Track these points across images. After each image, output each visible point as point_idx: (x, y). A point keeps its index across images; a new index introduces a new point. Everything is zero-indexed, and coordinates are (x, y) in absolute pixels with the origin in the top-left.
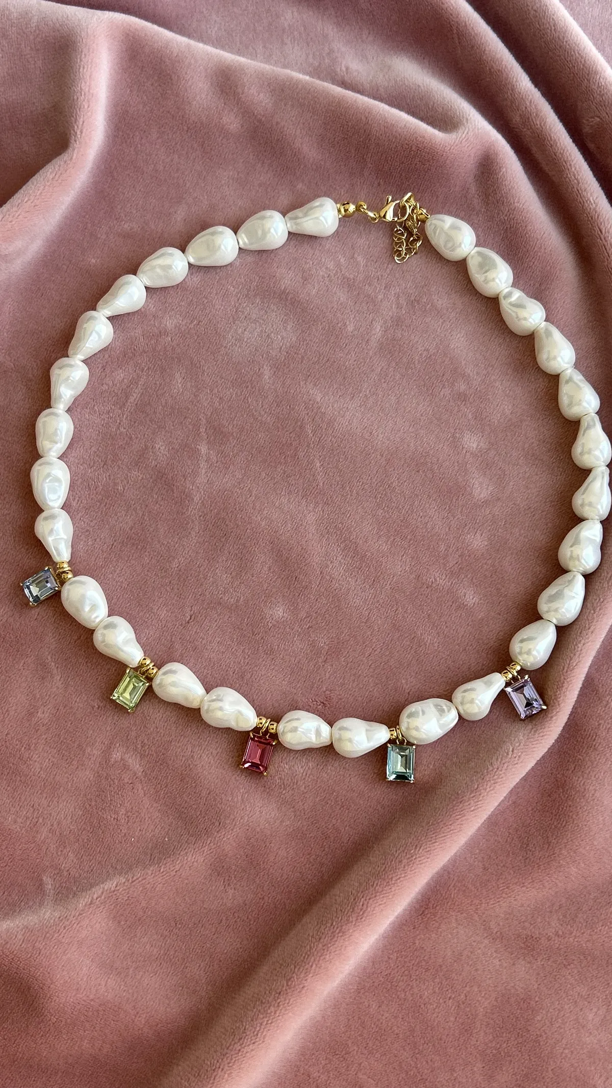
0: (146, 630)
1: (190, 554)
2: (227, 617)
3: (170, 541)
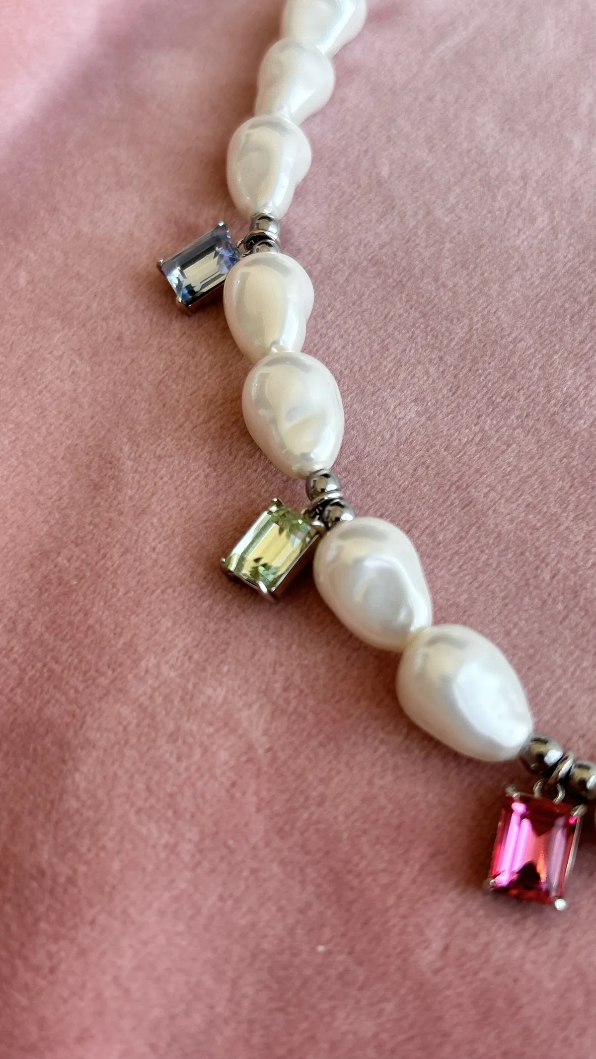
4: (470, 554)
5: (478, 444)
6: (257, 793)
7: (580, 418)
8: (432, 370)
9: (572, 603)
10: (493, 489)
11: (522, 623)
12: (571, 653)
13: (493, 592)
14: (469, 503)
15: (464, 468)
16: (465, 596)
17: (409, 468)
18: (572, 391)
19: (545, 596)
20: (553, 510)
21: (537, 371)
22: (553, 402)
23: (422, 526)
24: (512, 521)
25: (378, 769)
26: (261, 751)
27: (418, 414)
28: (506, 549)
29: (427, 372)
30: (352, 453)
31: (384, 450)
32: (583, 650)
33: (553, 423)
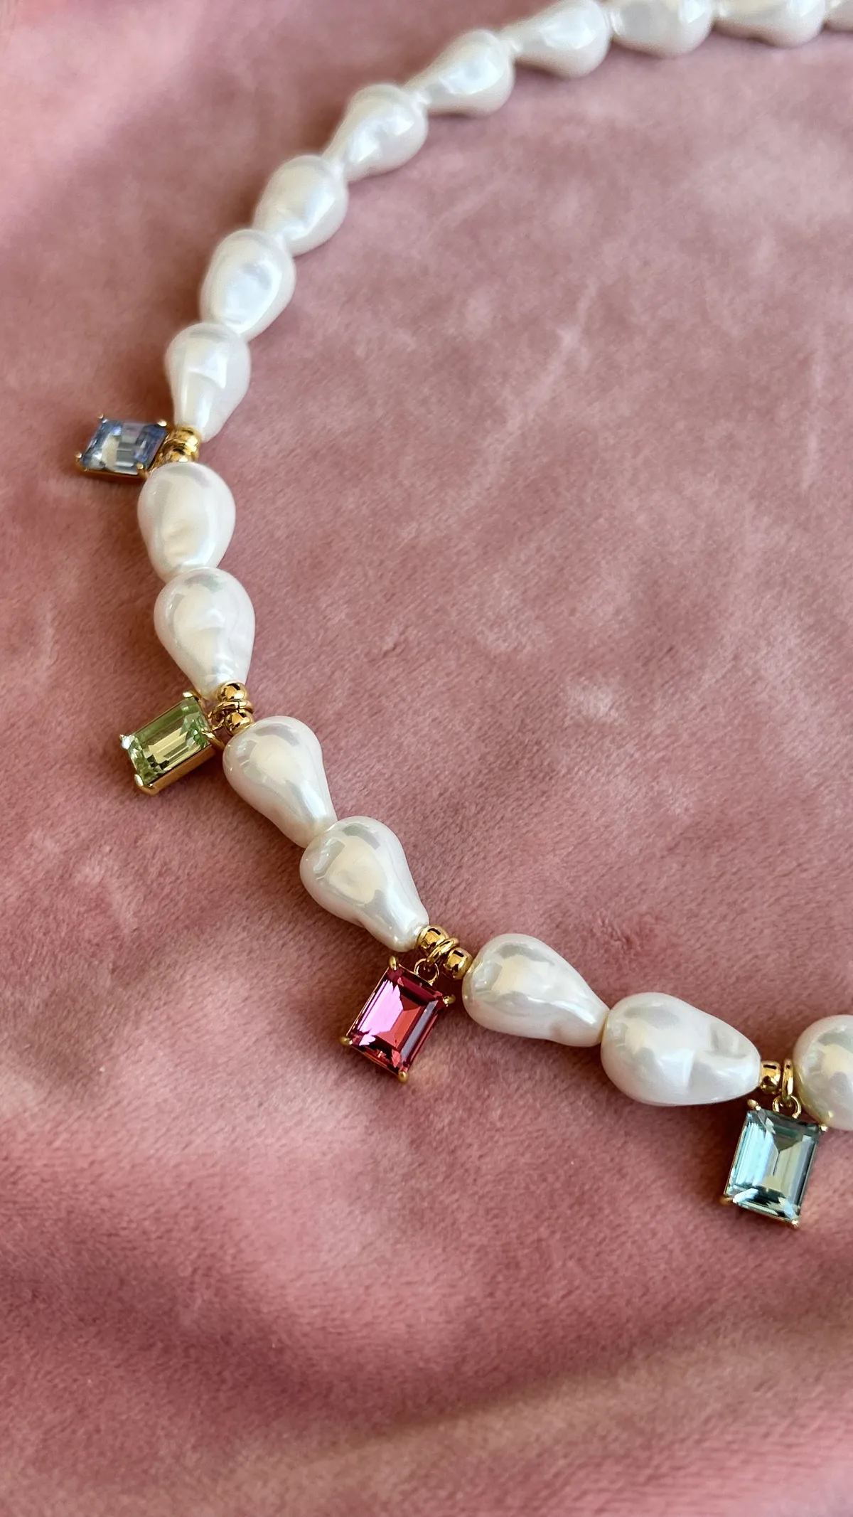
0: (284, 637)
1: (451, 521)
2: (476, 675)
3: (418, 483)
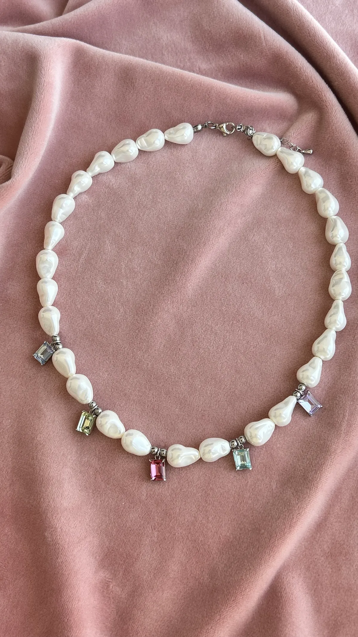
4: (129, 407)
5: (123, 379)
6: (100, 478)
7: (144, 364)
8: (108, 362)
9: (153, 412)
10: (130, 389)
11: (144, 420)
12: (156, 423)
13: (136, 414)
14: (125, 395)
15: (122, 386)
16: (131, 418)
17: (110, 390)
18: (140, 358)
19: (147, 412)
20: (144, 390)
21: (131, 355)
22: (137, 362)
23: (117, 404)
24: (136, 396)
25: (123, 463)
26: (98, 469)
27: (108, 375)
28: (137, 403)
29: (107, 363)
30: (96, 390)
31: (103, 387)
32: (158, 422)
33: (138, 368)
